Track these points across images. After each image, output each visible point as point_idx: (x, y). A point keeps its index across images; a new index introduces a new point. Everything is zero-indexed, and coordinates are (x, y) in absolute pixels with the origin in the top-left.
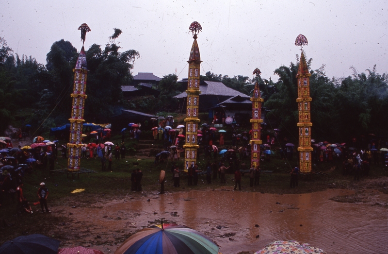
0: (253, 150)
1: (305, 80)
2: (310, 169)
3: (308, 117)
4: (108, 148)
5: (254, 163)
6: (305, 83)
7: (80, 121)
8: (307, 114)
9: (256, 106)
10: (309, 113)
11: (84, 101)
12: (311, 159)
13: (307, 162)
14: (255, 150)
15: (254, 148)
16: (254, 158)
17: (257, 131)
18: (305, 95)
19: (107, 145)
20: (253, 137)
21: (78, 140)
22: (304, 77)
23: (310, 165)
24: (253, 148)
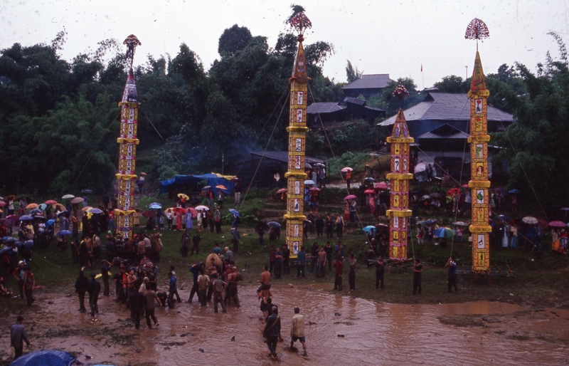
0: (393, 226)
1: (479, 102)
2: (488, 265)
3: (482, 170)
4: (202, 215)
5: (394, 248)
6: (478, 109)
7: (127, 177)
8: (481, 164)
9: (397, 151)
10: (486, 164)
11: (135, 149)
12: (488, 247)
13: (481, 252)
14: (395, 226)
15: (395, 223)
16: (394, 240)
17: (397, 194)
18: (478, 130)
19: (200, 211)
20: (393, 204)
21: (127, 204)
22: (476, 97)
23: (488, 257)
24: (393, 222)
